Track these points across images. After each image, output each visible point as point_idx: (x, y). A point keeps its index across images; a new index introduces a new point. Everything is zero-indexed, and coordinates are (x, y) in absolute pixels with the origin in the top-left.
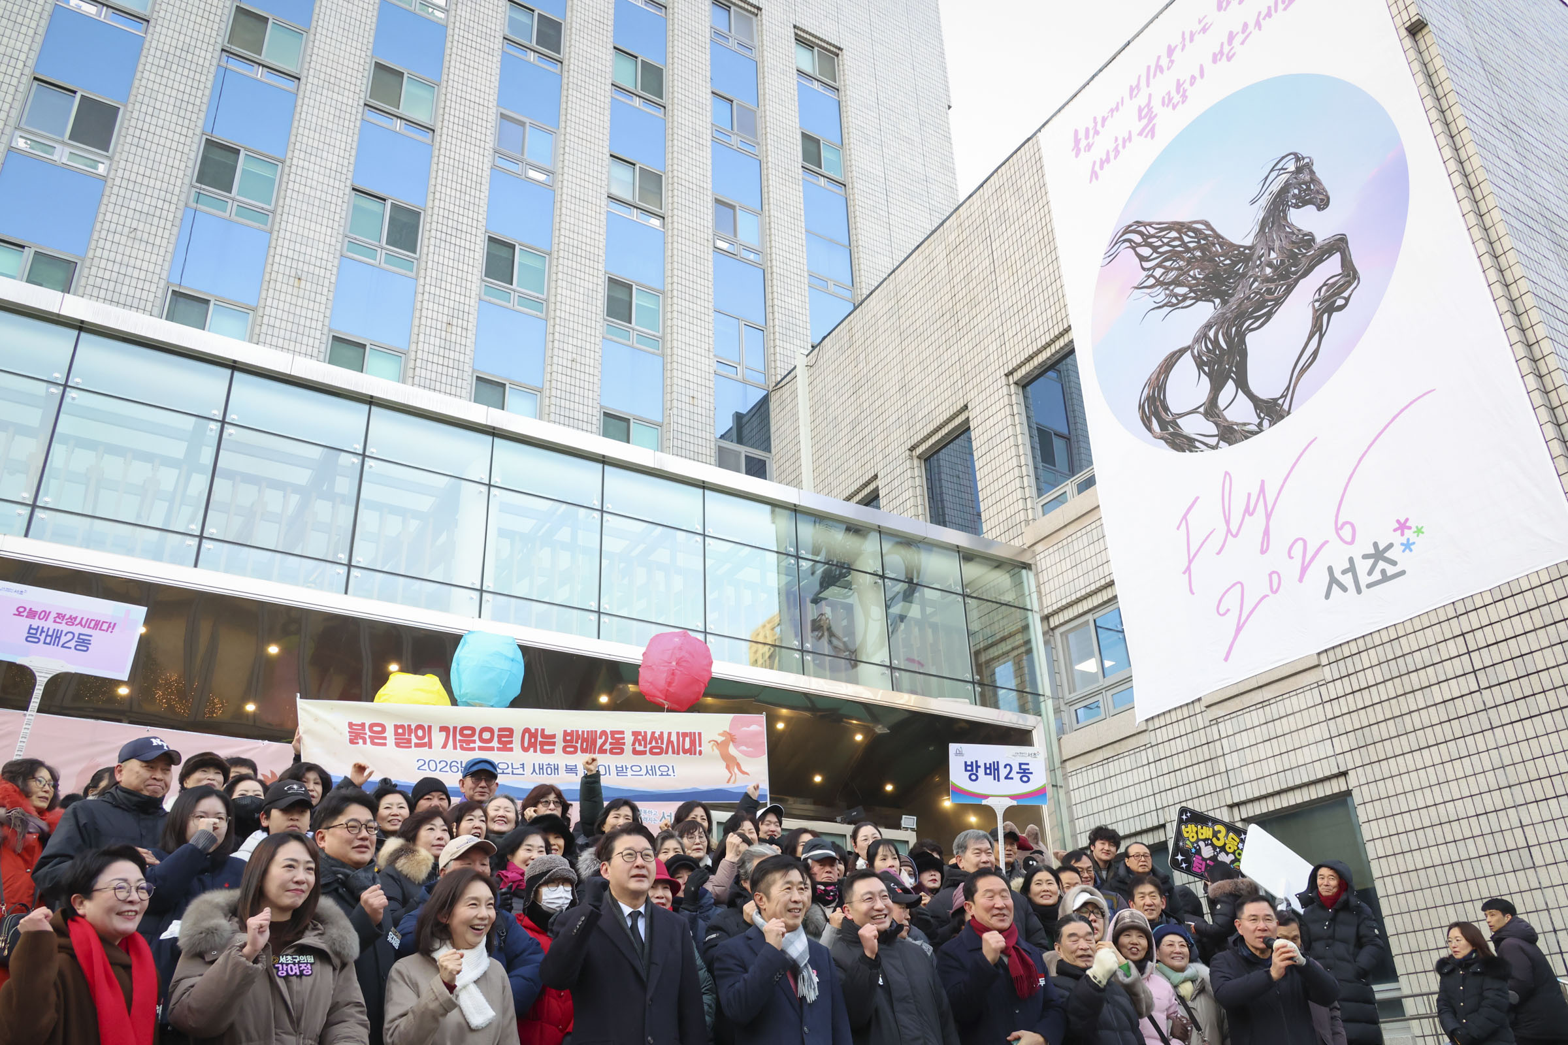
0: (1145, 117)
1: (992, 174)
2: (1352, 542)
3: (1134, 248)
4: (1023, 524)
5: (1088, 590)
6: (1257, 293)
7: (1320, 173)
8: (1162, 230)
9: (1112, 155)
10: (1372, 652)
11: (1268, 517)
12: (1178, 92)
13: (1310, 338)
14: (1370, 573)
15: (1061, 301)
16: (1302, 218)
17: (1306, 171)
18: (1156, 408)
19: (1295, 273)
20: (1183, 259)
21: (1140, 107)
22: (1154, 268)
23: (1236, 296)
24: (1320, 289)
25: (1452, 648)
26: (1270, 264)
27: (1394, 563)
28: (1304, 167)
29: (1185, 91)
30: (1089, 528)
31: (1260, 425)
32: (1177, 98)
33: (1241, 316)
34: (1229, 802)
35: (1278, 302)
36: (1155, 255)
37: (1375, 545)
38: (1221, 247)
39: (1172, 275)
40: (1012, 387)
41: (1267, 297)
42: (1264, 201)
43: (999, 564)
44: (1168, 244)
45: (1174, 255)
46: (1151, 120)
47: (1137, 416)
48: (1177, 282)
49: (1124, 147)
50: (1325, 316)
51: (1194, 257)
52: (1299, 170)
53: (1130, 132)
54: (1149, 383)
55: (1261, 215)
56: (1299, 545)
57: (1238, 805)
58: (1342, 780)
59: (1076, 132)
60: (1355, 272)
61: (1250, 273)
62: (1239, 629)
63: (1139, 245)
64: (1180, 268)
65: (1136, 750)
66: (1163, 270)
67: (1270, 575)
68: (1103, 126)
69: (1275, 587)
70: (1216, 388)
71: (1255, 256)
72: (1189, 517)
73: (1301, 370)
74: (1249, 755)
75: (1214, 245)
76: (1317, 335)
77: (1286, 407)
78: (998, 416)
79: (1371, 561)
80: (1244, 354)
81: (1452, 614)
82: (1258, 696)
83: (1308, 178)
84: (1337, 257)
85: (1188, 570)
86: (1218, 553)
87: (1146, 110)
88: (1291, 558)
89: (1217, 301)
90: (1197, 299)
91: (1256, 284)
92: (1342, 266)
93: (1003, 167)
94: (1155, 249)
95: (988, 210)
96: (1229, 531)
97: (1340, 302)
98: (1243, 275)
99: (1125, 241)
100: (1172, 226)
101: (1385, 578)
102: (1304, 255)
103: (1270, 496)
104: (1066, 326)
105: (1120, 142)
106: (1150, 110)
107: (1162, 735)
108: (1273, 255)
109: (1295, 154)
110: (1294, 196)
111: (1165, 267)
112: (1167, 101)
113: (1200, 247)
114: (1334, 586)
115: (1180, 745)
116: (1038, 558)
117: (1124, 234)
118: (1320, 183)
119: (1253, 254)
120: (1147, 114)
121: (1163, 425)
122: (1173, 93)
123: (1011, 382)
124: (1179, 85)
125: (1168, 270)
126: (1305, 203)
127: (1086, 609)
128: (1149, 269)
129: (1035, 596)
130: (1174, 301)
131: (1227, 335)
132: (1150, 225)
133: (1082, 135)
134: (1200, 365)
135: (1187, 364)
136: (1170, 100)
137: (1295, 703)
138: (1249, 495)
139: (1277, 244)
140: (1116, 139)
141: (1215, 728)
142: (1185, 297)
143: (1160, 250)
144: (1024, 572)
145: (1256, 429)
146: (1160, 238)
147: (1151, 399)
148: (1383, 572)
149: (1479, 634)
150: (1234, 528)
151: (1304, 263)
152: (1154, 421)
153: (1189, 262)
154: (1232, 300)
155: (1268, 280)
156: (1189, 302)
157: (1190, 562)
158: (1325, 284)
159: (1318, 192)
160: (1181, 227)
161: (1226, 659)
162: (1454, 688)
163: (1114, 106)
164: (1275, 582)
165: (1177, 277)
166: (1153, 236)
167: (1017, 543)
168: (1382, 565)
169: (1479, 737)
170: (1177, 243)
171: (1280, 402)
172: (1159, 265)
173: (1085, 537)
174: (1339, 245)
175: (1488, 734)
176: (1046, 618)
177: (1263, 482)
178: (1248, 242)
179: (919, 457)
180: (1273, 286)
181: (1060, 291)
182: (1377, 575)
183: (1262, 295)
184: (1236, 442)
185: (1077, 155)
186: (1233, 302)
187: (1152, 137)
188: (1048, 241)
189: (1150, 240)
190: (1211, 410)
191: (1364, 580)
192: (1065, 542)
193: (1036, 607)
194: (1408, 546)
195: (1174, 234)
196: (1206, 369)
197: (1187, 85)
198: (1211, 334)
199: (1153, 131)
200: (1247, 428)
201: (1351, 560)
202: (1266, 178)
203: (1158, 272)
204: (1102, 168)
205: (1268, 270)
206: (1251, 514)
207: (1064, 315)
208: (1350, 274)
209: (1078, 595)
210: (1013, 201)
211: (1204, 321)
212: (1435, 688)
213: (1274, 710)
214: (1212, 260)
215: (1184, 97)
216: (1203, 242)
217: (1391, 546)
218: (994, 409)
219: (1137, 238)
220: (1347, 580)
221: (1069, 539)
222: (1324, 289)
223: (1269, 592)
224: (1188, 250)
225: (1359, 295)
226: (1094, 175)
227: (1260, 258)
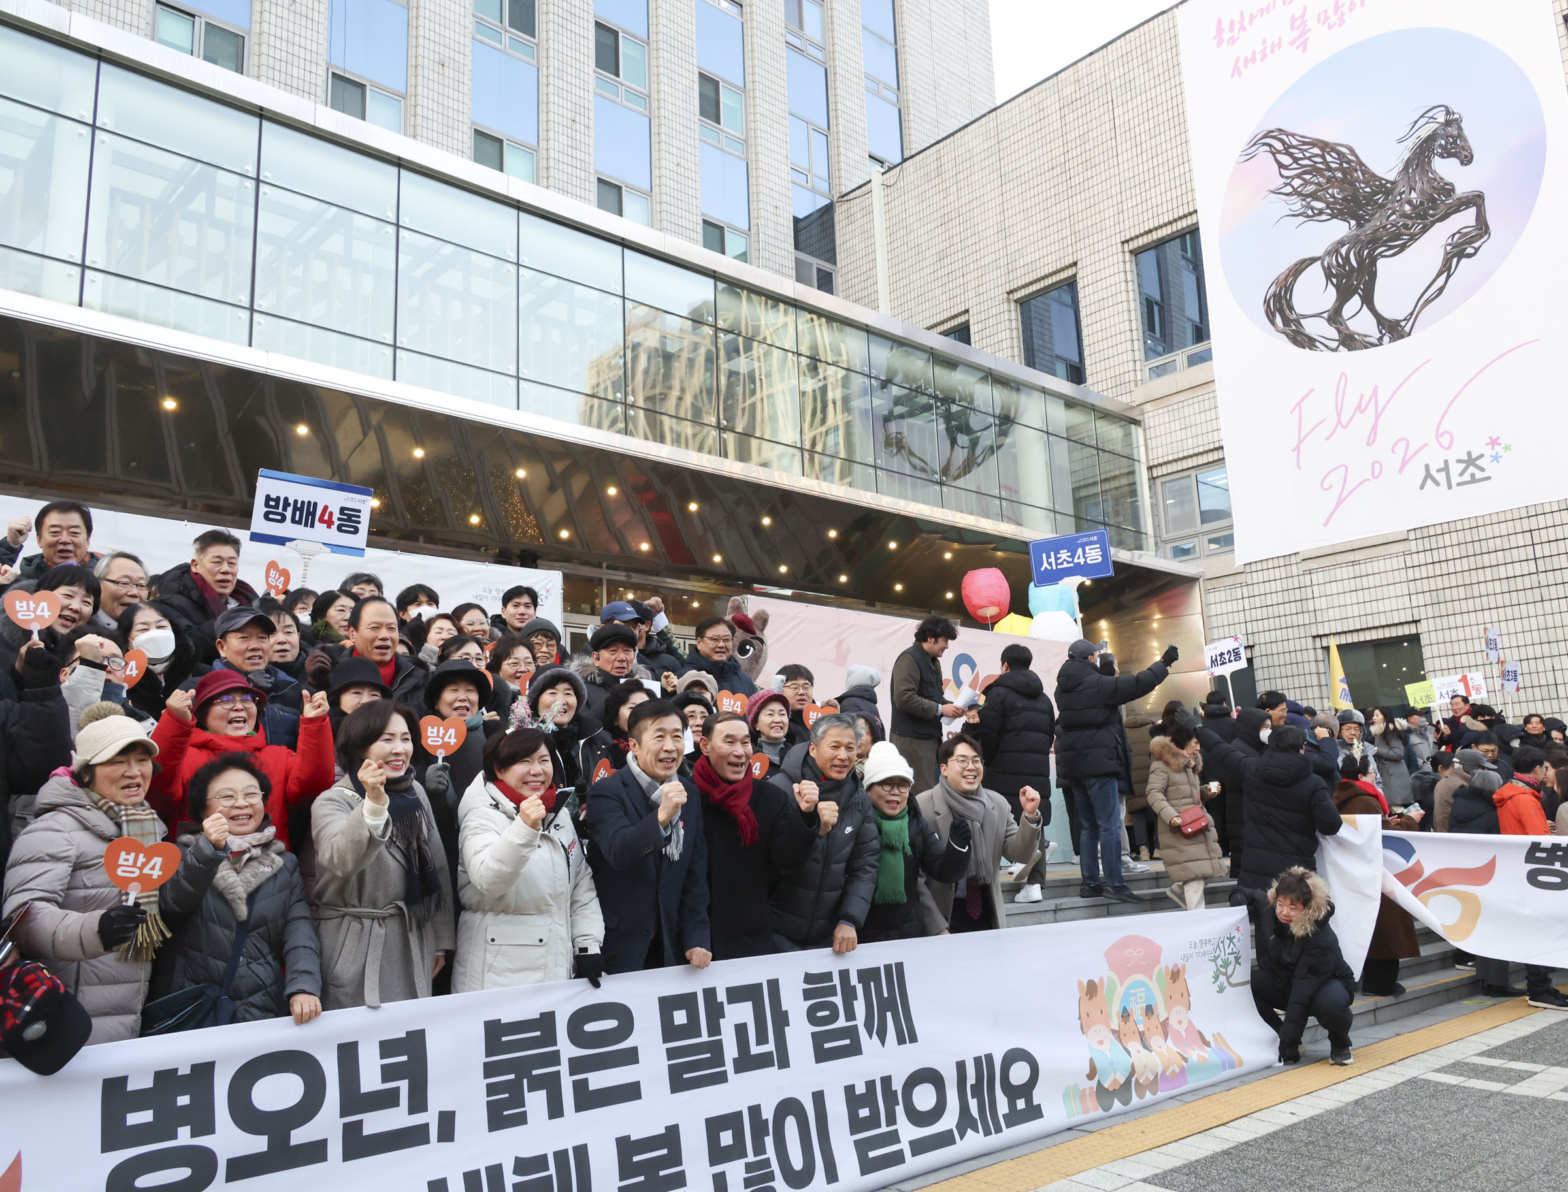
0: (1298, 27)
1: (1119, 37)
2: (1449, 448)
3: (1274, 154)
4: (1132, 384)
5: (1196, 451)
6: (1393, 226)
7: (1466, 132)
8: (1305, 143)
9: (1258, 56)
10: (1454, 535)
11: (1378, 416)
12: (1336, 14)
13: (1438, 276)
14: (1461, 474)
15: (1189, 184)
16: (1445, 168)
17: (1455, 126)
18: (1281, 305)
19: (1433, 216)
20: (1323, 176)
21: (1293, 16)
22: (1293, 178)
23: (1372, 223)
24: (1453, 235)
25: (1520, 540)
26: (1410, 202)
27: (1483, 470)
28: (1452, 122)
29: (1343, 14)
30: (1201, 398)
31: (1380, 339)
32: (1333, 19)
33: (1374, 241)
34: (1315, 634)
35: (1413, 238)
36: (1295, 166)
37: (1469, 454)
38: (1363, 175)
39: (1311, 188)
40: (1127, 255)
41: (1403, 231)
42: (1412, 142)
43: (1105, 415)
44: (1309, 158)
45: (1314, 170)
46: (1304, 33)
47: (1261, 309)
48: (1314, 196)
49: (1272, 52)
50: (1455, 260)
51: (1335, 177)
52: (1448, 123)
53: (1280, 40)
54: (1276, 282)
55: (1407, 155)
56: (1403, 444)
57: (1320, 636)
58: (1413, 626)
59: (1220, 21)
60: (1487, 228)
61: (1389, 206)
62: (1339, 502)
63: (1279, 152)
64: (1319, 184)
65: (1231, 587)
66: (1301, 182)
67: (1373, 464)
68: (1251, 23)
69: (1376, 473)
70: (1343, 298)
71: (1396, 192)
72: (1303, 405)
73: (1426, 300)
74: (1336, 601)
75: (1356, 170)
76: (1445, 275)
77: (1407, 329)
78: (1113, 280)
79: (1464, 465)
80: (1373, 276)
81: (1524, 514)
82: (1350, 557)
83: (1455, 133)
84: (1473, 211)
85: (1298, 448)
86: (1327, 439)
87: (1299, 21)
88: (1393, 452)
89: (1353, 223)
90: (1333, 216)
91: (1394, 217)
92: (1477, 219)
93: (1132, 34)
94: (1296, 160)
95: (1112, 74)
96: (1339, 422)
97: (1470, 250)
98: (1382, 206)
99: (1264, 144)
100: (1315, 143)
101: (1473, 480)
102: (1443, 202)
103: (1382, 401)
104: (1191, 210)
105: (1268, 45)
106: (1304, 23)
107: (1257, 577)
108: (1413, 195)
109: (1446, 108)
110: (1441, 146)
111: (1304, 180)
112: (1323, 19)
113: (1341, 169)
114: (1429, 480)
115: (1273, 586)
116: (1146, 416)
117: (1265, 136)
118: (1466, 140)
119: (1393, 189)
120: (1299, 24)
121: (1286, 322)
122: (1330, 13)
123: (1126, 249)
124: (1337, 8)
125: (1306, 183)
126: (1450, 155)
127: (1190, 465)
128: (1287, 178)
129: (1142, 449)
130: (1310, 212)
131: (1359, 255)
132: (1293, 135)
133: (1226, 25)
134: (1329, 276)
135: (1316, 270)
136: (1327, 19)
137: (1381, 565)
138: (1362, 396)
139: (1419, 185)
140: (1264, 42)
141: (1308, 577)
142: (1321, 212)
143: (1301, 162)
144: (1133, 426)
145: (1376, 342)
146: (1302, 151)
147: (1277, 297)
148: (1473, 475)
149: (1543, 532)
150: (1344, 422)
151: (1442, 210)
152: (1278, 316)
153: (1329, 180)
154: (1368, 225)
155: (1405, 215)
156: (1324, 217)
157: (1300, 442)
158: (1458, 232)
159: (1463, 148)
160: (1324, 146)
161: (1325, 525)
162: (1518, 569)
163: (1265, 7)
164: (1376, 469)
165: (1316, 192)
166: (1295, 147)
167: (1125, 399)
168: (1472, 469)
169: (1531, 606)
170: (1319, 160)
171: (1403, 324)
172: (1299, 176)
173: (1196, 405)
174: (1476, 200)
175: (1539, 605)
176: (1150, 468)
177: (1376, 387)
178: (1391, 177)
179: (1016, 301)
180: (1410, 223)
181: (1187, 175)
182: (1467, 477)
183: (1398, 228)
184: (1355, 349)
185: (1219, 45)
186: (1369, 228)
187: (1304, 50)
188: (1179, 123)
189: (1291, 150)
190: (1335, 317)
191: (1455, 479)
192: (1175, 406)
193: (1143, 459)
194: (1496, 458)
195: (1316, 151)
196: (1334, 281)
197: (1345, 9)
198: (1343, 251)
199: (1305, 42)
200: (1368, 339)
201: (1446, 462)
202: (1416, 122)
203: (1297, 183)
204: (1246, 66)
205: (1407, 208)
206: (1362, 412)
207: (1190, 199)
208: (1482, 228)
209: (1186, 454)
210: (1141, 72)
211: (1338, 237)
212: (1502, 568)
213: (1362, 569)
214: (1352, 184)
215: (1342, 21)
216: (1345, 165)
217: (1482, 456)
218: (1107, 272)
219: (1279, 146)
220: (1441, 477)
221: (1181, 405)
222: (1457, 236)
223: (1370, 477)
224: (1329, 169)
225: (1488, 248)
226: (1236, 71)
227: (1401, 194)
